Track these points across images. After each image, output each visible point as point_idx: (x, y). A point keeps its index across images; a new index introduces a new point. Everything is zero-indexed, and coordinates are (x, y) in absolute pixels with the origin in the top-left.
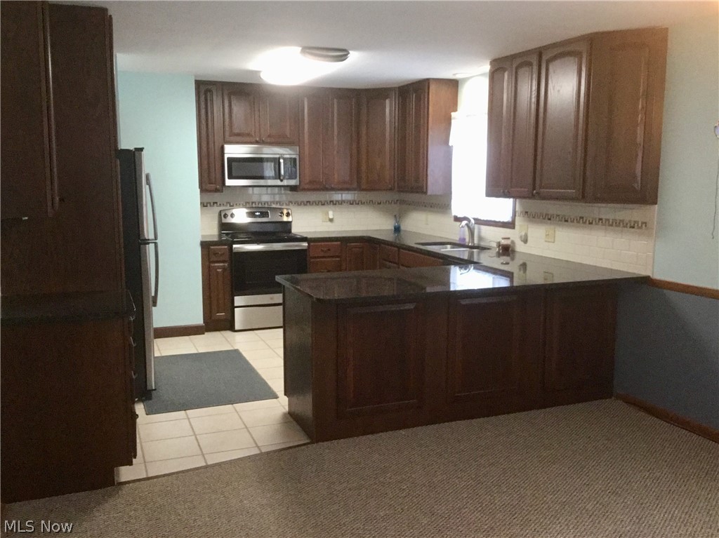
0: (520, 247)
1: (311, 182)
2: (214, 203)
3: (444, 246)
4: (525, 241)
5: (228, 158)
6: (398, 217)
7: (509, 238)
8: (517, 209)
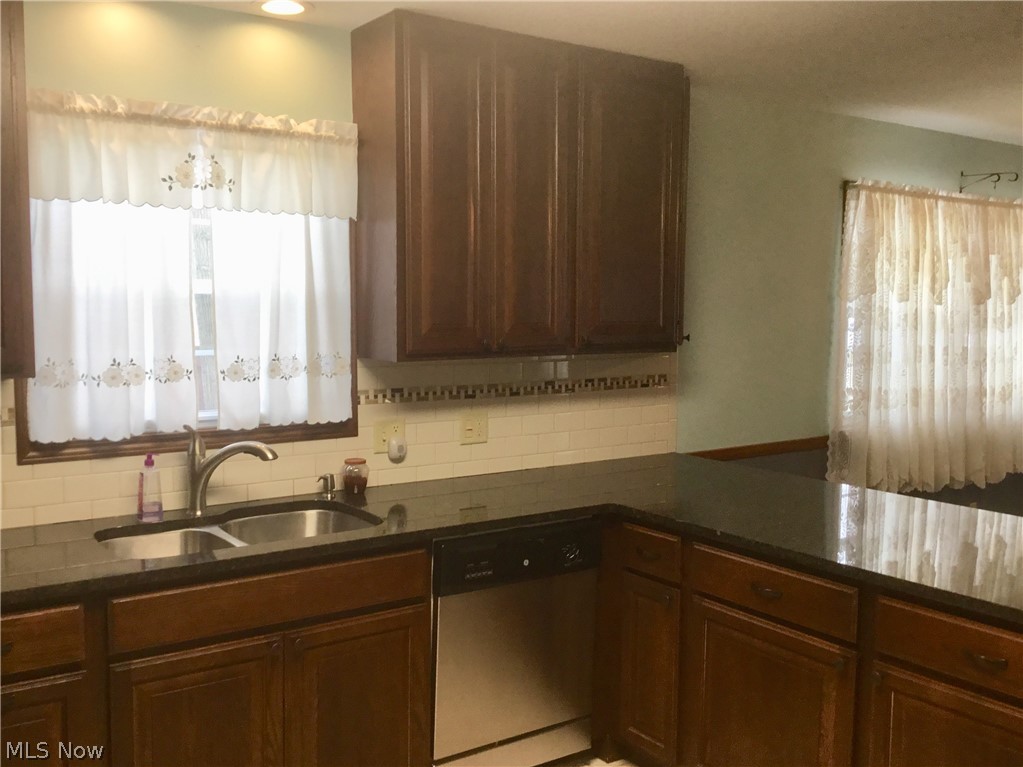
4: (398, 458)
8: (361, 387)
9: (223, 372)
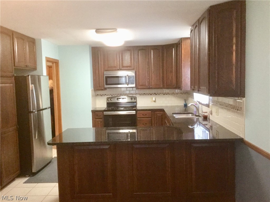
2: (105, 94)
3: (188, 115)
4: (212, 114)
5: (106, 77)
7: (207, 112)
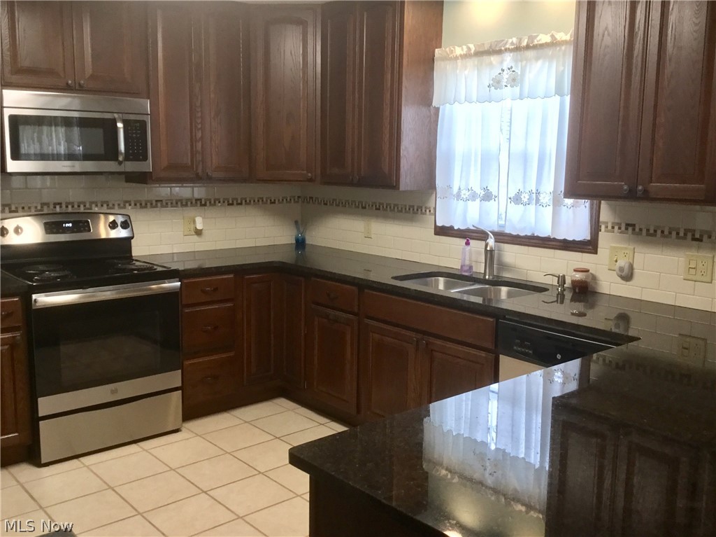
0: (609, 285)
1: (171, 167)
4: (628, 276)
5: (11, 118)
6: (301, 223)
7: (588, 271)
8: (602, 219)
9: (510, 198)
